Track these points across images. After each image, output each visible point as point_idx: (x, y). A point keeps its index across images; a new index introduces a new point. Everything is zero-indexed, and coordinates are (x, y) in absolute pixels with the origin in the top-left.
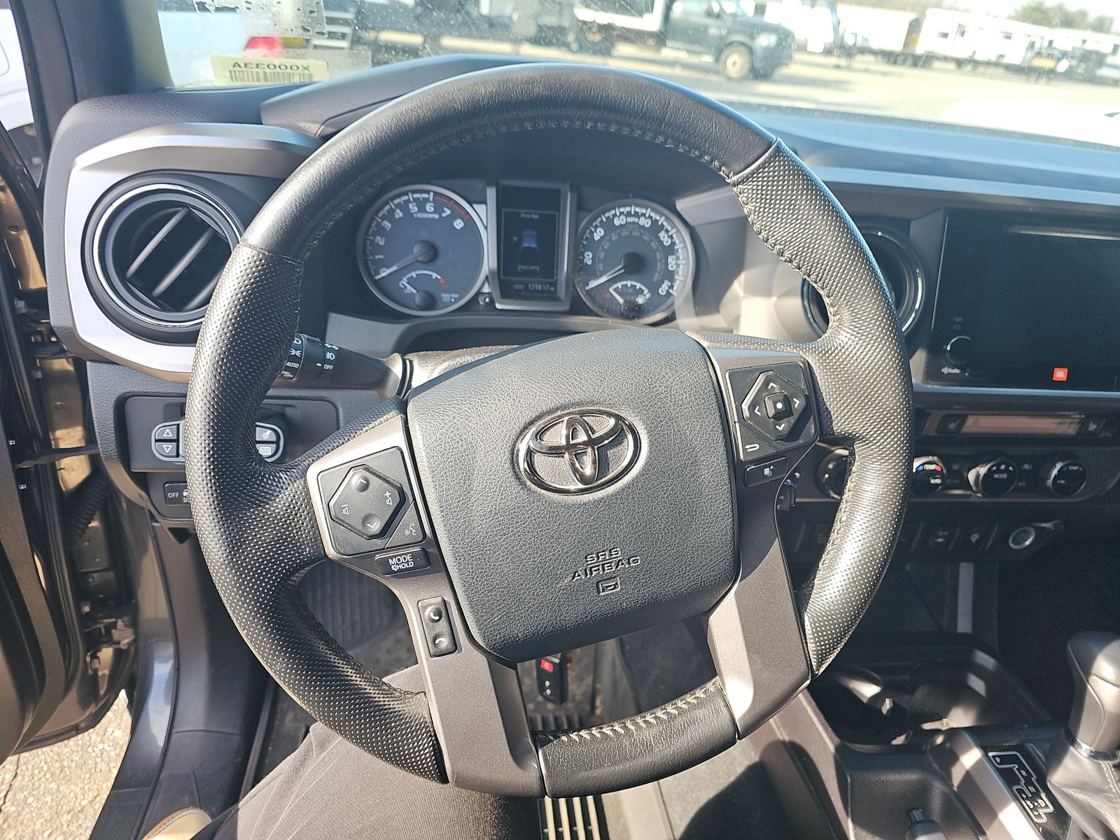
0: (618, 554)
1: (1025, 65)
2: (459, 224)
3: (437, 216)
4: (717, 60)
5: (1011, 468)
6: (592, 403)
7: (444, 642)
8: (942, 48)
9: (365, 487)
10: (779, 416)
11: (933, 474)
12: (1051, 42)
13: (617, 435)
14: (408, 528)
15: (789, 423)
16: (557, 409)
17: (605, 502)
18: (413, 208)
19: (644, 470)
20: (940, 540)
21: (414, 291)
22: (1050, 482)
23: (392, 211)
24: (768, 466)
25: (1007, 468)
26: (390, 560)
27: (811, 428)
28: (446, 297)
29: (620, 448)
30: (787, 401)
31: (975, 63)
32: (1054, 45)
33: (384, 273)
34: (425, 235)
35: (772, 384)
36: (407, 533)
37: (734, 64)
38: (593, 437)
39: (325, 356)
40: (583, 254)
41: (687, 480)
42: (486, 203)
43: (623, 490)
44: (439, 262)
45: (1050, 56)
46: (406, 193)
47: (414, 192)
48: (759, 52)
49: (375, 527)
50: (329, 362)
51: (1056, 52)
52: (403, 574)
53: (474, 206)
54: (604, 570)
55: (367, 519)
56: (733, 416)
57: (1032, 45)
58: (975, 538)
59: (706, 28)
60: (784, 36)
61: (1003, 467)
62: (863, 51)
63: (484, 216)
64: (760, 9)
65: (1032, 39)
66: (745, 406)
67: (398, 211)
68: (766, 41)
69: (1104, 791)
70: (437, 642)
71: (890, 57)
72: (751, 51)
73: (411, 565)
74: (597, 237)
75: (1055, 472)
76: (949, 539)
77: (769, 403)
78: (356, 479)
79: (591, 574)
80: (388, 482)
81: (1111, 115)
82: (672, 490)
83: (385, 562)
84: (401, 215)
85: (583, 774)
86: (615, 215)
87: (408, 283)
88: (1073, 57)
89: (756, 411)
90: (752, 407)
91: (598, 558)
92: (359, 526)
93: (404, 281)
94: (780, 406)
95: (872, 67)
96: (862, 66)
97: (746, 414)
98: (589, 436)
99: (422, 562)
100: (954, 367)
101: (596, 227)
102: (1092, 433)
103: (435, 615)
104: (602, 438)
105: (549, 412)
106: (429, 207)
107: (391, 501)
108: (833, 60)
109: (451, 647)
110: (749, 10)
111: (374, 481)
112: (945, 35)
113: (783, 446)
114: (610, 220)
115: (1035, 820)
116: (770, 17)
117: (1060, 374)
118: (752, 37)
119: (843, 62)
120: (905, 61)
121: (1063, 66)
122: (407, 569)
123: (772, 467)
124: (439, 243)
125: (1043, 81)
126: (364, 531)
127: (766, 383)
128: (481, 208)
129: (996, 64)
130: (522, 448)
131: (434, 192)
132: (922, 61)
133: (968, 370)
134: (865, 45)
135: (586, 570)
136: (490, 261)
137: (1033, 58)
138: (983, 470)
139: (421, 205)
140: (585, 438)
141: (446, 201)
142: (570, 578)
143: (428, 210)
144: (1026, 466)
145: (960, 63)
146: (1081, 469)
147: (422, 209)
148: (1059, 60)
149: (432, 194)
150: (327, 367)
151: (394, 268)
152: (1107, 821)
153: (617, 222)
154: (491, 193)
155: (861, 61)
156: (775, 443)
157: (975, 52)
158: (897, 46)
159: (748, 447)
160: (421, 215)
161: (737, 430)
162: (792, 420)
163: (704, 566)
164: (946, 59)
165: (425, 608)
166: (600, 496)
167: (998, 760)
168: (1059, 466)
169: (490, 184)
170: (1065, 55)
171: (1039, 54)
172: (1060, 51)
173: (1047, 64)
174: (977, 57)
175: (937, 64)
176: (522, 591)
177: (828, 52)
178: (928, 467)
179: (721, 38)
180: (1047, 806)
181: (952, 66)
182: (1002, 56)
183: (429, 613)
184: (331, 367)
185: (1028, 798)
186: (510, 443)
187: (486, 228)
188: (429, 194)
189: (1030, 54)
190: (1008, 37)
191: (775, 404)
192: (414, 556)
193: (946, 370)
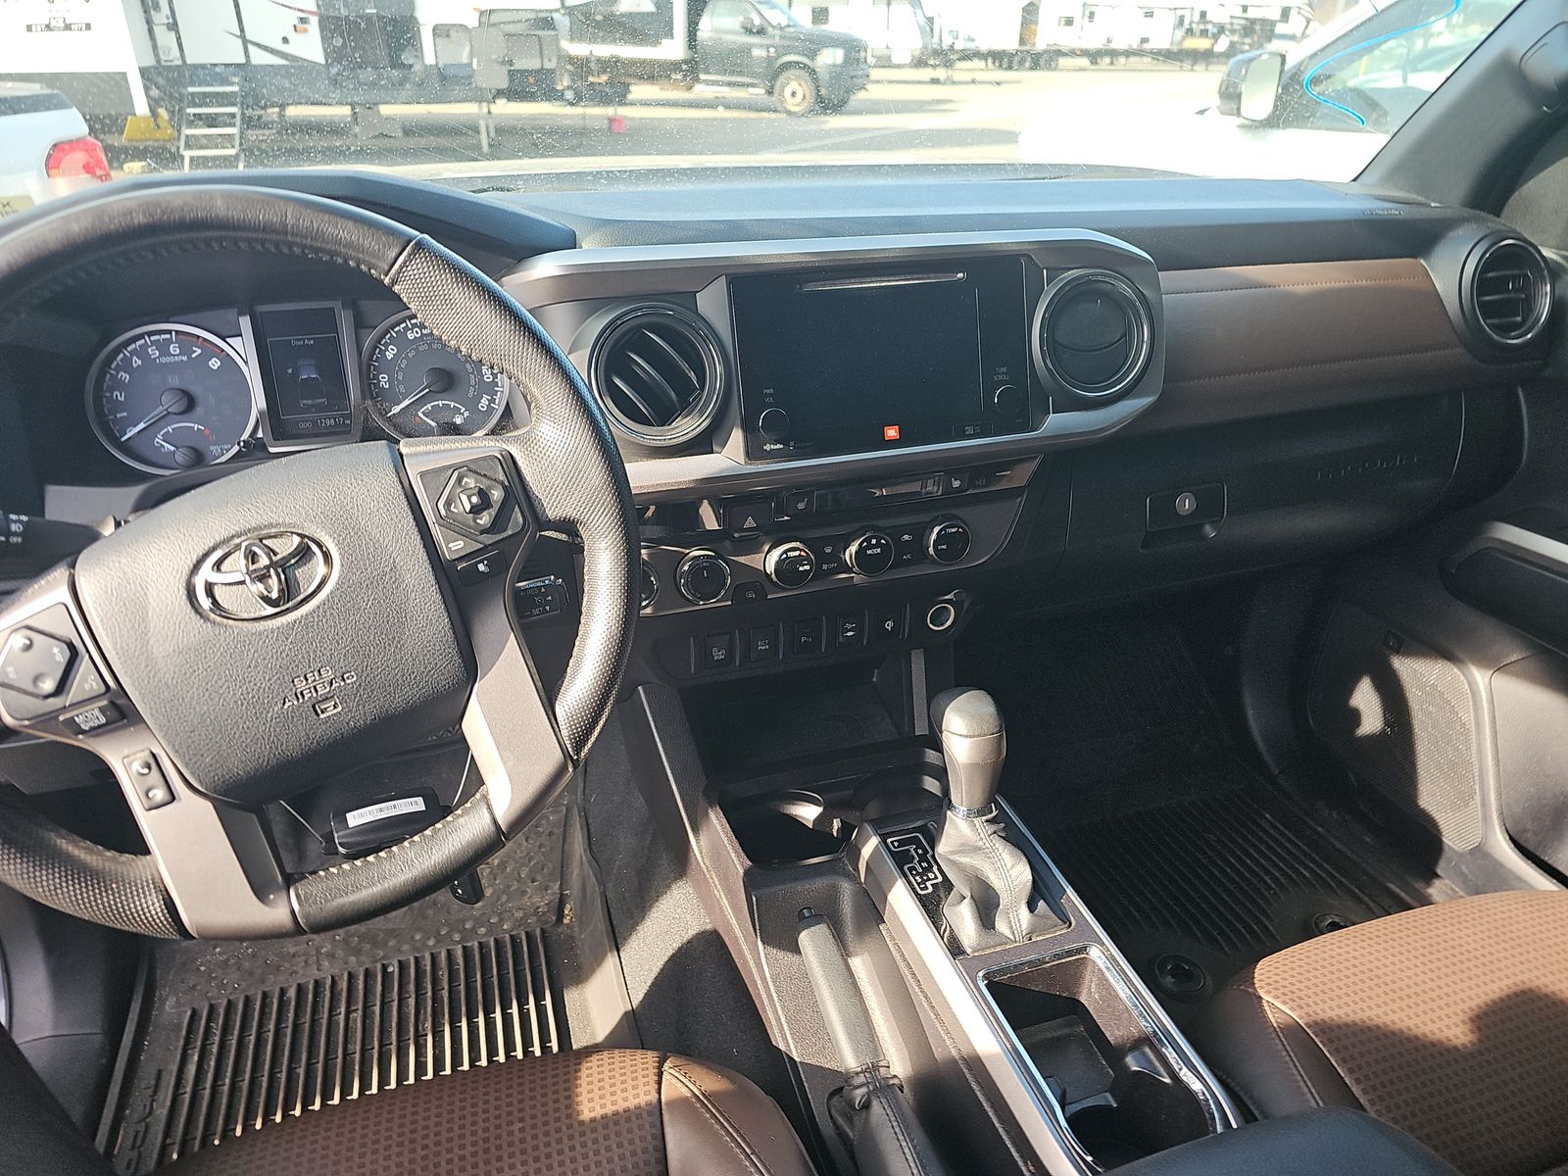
0: (328, 674)
1: (1175, 49)
2: (215, 363)
3: (185, 358)
4: (770, 92)
5: (883, 541)
6: (271, 525)
7: (159, 794)
8: (1068, 39)
9: (29, 647)
10: (476, 510)
11: (799, 560)
12: (1203, 14)
13: (303, 554)
14: (85, 681)
15: (490, 515)
16: (233, 537)
17: (300, 622)
18: (153, 352)
19: (338, 584)
20: (850, 634)
21: (172, 448)
22: (931, 550)
23: (127, 361)
24: (482, 561)
25: (878, 541)
26: (76, 718)
27: (518, 517)
28: (215, 449)
29: (309, 565)
30: (483, 494)
31: (1113, 54)
32: (1209, 17)
33: (132, 432)
34: (174, 381)
35: (465, 479)
36: (87, 687)
37: (793, 94)
38: (274, 559)
39: (9, 528)
40: (376, 377)
41: (388, 587)
42: (241, 335)
43: (318, 607)
44: (199, 410)
45: (1204, 33)
46: (141, 336)
47: (150, 334)
48: (823, 75)
49: (48, 686)
50: (15, 534)
51: (1209, 27)
52: (96, 731)
53: (227, 340)
54: (316, 691)
55: (37, 679)
56: (430, 518)
57: (1181, 19)
58: (889, 626)
59: (747, 50)
60: (853, 49)
61: (874, 541)
62: (968, 56)
63: (243, 349)
64: (820, 15)
65: (1180, 13)
66: (441, 505)
67: (135, 358)
68: (829, 58)
69: (980, 849)
70: (150, 795)
71: (1001, 59)
72: (813, 72)
73: (103, 720)
74: (390, 355)
75: (934, 536)
76: (859, 630)
77: (464, 498)
78: (19, 640)
79: (303, 697)
80: (52, 636)
81: (1202, 112)
82: (374, 599)
83: (71, 722)
84: (139, 362)
85: (340, 901)
86: (406, 329)
87: (164, 441)
88: (1233, 32)
89: (452, 509)
90: (448, 504)
91: (307, 680)
92: (30, 687)
93: (159, 440)
94: (475, 500)
95: (979, 76)
96: (968, 76)
97: (443, 513)
98: (270, 559)
99: (115, 715)
100: (777, 442)
101: (386, 345)
102: (958, 490)
103: (143, 768)
104: (286, 559)
105: (224, 542)
106: (174, 349)
107: (60, 655)
108: (927, 73)
109: (168, 798)
110: (803, 18)
111: (37, 638)
112: (1069, 22)
113: (489, 539)
114: (403, 334)
115: (920, 892)
116: (835, 25)
117: (892, 433)
118: (813, 54)
119: (941, 73)
120: (1021, 62)
121: (1222, 45)
122: (99, 727)
123: (486, 562)
124: (193, 389)
125: (1200, 67)
126: (36, 691)
127: (459, 480)
128: (235, 342)
129: (1139, 53)
130: (199, 584)
131: (176, 331)
132: (1042, 60)
133: (792, 443)
134: (971, 46)
135: (296, 694)
136: (259, 401)
137: (1184, 38)
138: (854, 548)
139: (163, 348)
140: (267, 562)
141: (195, 340)
142: (280, 705)
143: (172, 352)
144: (906, 537)
145: (1094, 56)
146: (960, 530)
147: (165, 352)
148: (1216, 37)
149: (173, 333)
150: (14, 540)
151: (142, 426)
152: (987, 877)
153: (410, 336)
154: (245, 323)
155: (964, 70)
156: (481, 538)
157: (1109, 41)
158: (1011, 44)
159: (450, 545)
160: (164, 360)
161: (436, 531)
162: (493, 511)
163: (430, 671)
164: (1073, 53)
165: (130, 764)
166: (294, 618)
167: (896, 844)
168: (936, 530)
169: (241, 313)
170: (1221, 29)
171: (1190, 32)
172: (1215, 25)
173: (1203, 44)
174: (1114, 46)
175: (1063, 61)
176: (230, 727)
177: (920, 63)
178: (791, 554)
179: (770, 60)
180: (936, 878)
181: (1085, 62)
182: (1145, 40)
183: (137, 766)
184: (20, 540)
185: (918, 874)
186: (184, 578)
187: (246, 363)
188: (171, 334)
189: (1180, 33)
190: (1149, 15)
191: (469, 498)
192: (102, 710)
193: (768, 447)
